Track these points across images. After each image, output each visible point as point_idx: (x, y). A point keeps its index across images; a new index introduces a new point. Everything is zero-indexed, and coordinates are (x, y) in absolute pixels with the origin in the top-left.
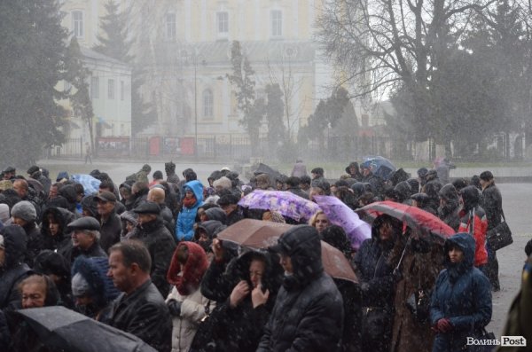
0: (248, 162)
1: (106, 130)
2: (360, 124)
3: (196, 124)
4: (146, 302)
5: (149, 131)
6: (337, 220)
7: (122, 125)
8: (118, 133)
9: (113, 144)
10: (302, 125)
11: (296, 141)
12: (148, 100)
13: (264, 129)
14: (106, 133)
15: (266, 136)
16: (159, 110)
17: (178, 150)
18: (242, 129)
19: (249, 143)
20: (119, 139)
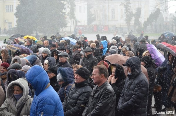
0: (126, 33)
1: (79, 23)
2: (165, 20)
3: (109, 21)
4: (107, 89)
5: (93, 23)
6: (153, 54)
7: (84, 21)
8: (83, 24)
9: (81, 28)
10: (145, 21)
11: (143, 26)
12: (93, 13)
13: (132, 22)
14: (79, 24)
15: (133, 25)
16: (96, 16)
17: (103, 29)
18: (125, 22)
19: (127, 27)
20: (83, 26)
